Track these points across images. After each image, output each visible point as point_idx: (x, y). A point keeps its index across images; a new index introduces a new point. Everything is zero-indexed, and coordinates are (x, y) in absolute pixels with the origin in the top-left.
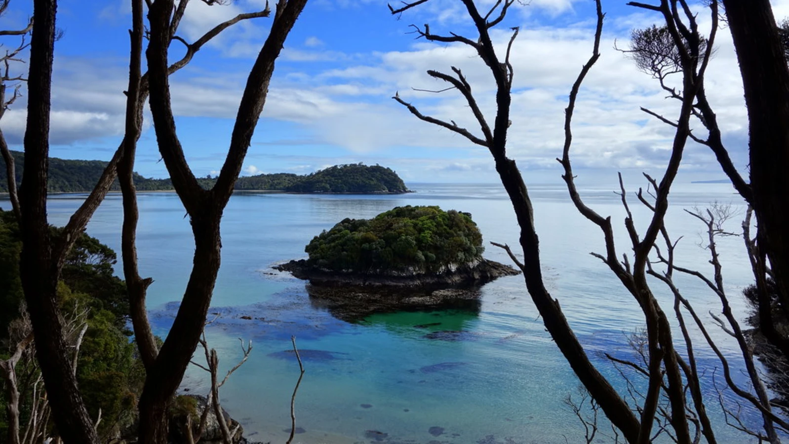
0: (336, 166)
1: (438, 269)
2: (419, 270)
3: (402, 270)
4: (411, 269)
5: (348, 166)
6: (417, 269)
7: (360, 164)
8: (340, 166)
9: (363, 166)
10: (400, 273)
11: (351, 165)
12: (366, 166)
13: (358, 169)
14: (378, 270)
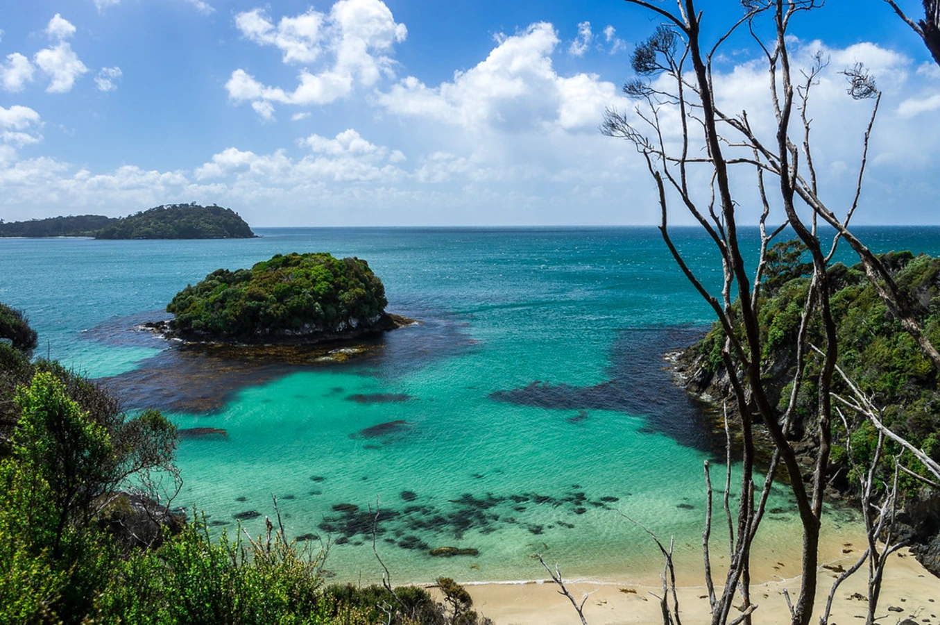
0: (162, 207)
1: (337, 325)
2: (316, 327)
3: (297, 329)
4: (307, 326)
5: (178, 206)
6: (314, 326)
7: (192, 204)
8: (166, 206)
9: (196, 206)
10: (294, 332)
11: (181, 205)
12: (200, 206)
13: (190, 210)
14: (267, 329)
